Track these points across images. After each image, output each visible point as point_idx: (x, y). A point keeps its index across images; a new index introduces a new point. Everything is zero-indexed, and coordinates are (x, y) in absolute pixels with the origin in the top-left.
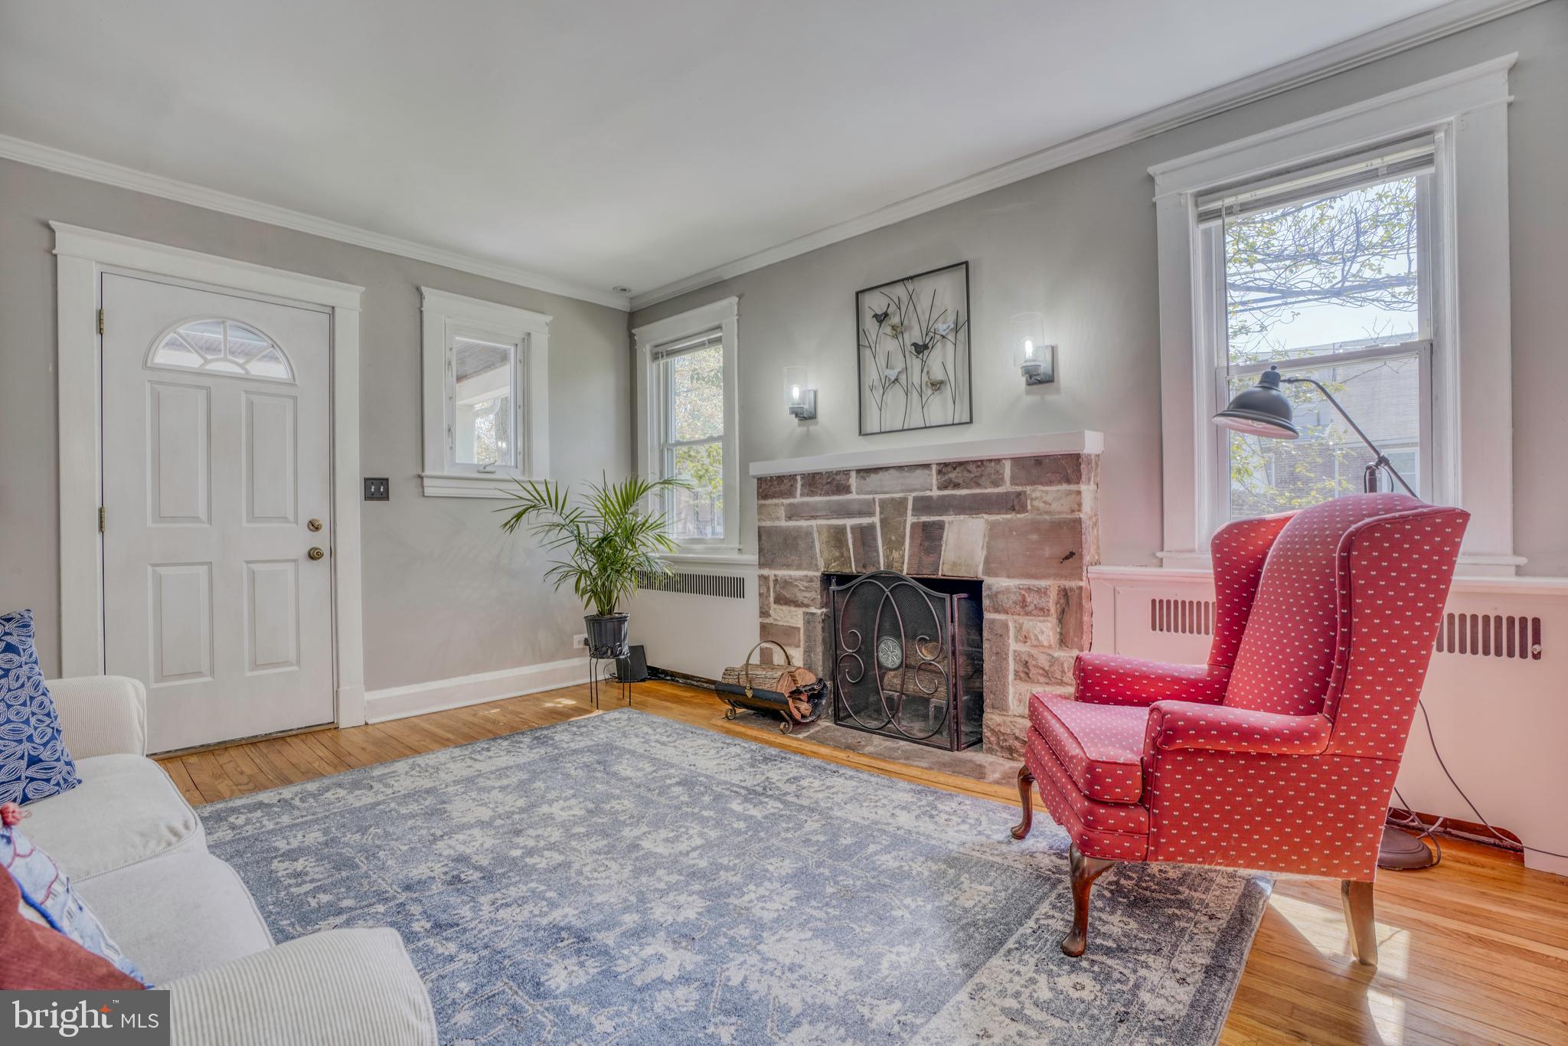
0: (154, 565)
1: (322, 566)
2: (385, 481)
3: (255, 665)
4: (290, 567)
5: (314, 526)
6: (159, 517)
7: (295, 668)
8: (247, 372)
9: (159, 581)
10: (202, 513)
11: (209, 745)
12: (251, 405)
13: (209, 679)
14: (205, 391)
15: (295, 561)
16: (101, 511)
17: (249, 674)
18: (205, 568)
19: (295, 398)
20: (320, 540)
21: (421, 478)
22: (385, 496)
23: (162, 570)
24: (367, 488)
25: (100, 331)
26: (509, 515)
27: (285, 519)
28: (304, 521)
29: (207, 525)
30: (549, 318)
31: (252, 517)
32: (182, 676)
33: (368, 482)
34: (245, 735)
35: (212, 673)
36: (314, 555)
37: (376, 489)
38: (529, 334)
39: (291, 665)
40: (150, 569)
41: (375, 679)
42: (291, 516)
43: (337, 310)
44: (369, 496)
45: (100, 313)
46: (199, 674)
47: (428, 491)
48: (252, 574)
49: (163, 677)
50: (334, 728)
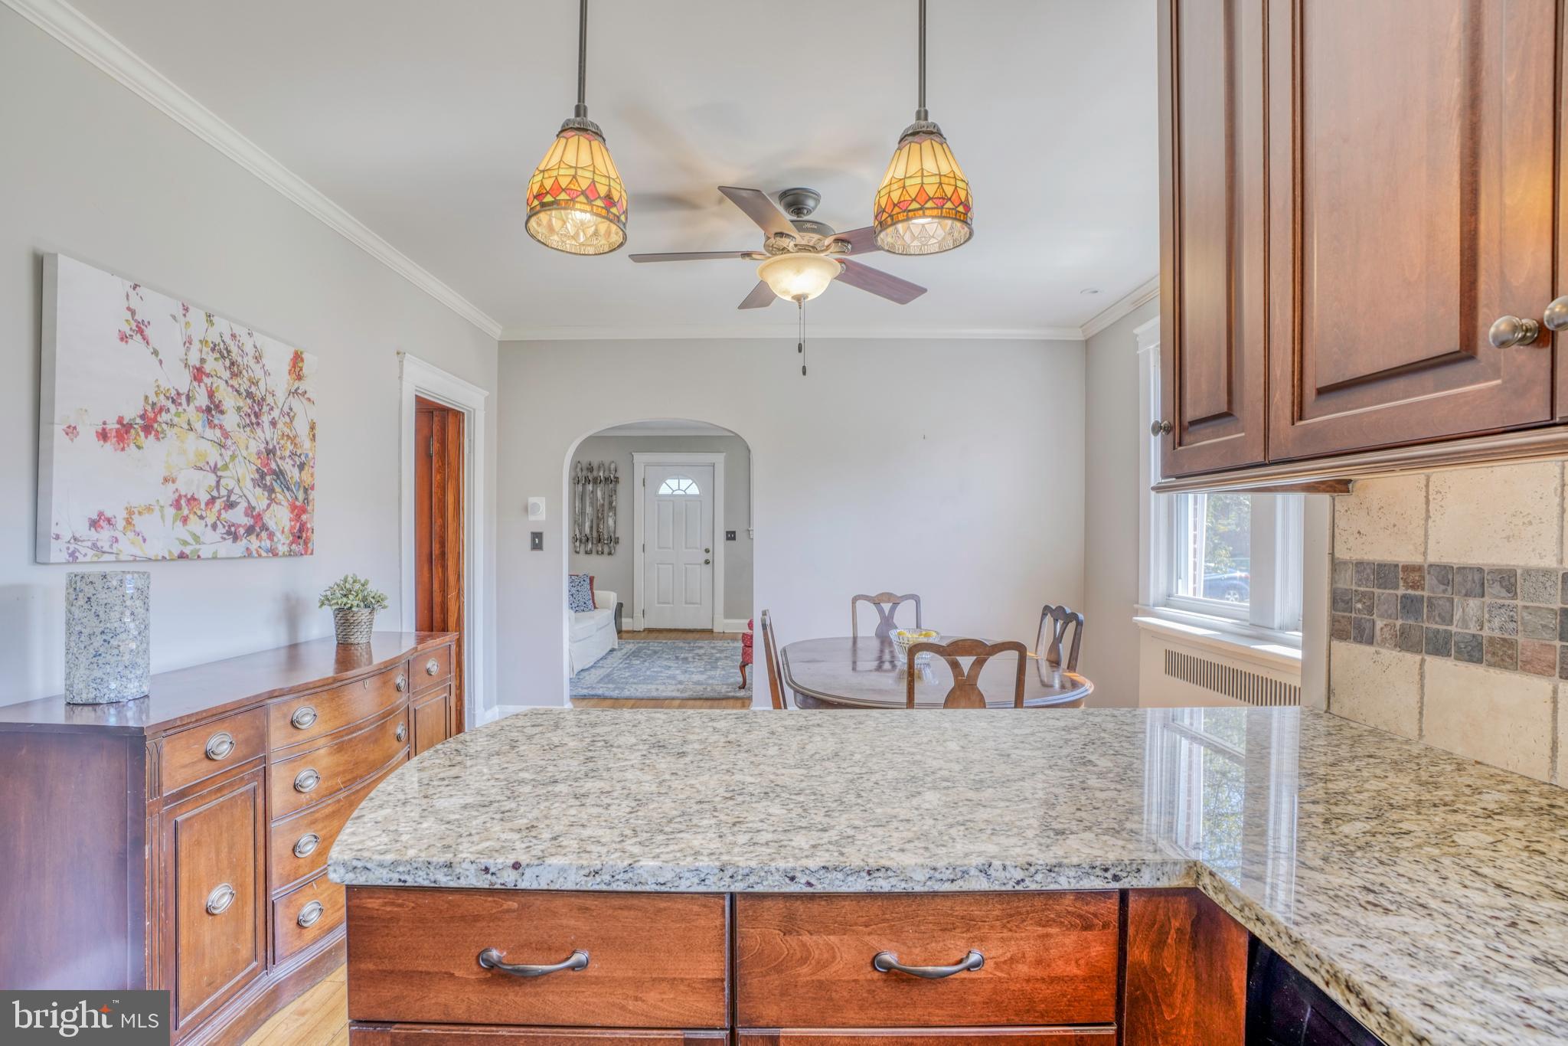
0: (658, 564)
1: (709, 567)
2: (734, 533)
3: (686, 603)
4: (698, 566)
5: (707, 551)
6: (659, 548)
7: (700, 606)
8: (686, 492)
9: (658, 569)
10: (671, 546)
11: (671, 629)
12: (686, 505)
13: (672, 605)
14: (673, 502)
15: (700, 564)
16: (644, 545)
17: (684, 605)
18: (671, 566)
19: (701, 501)
20: (709, 556)
22: (734, 539)
23: (660, 566)
24: (727, 536)
25: (645, 485)
27: (697, 548)
28: (703, 549)
29: (673, 551)
31: (686, 547)
32: (664, 603)
33: (727, 533)
36: (707, 562)
37: (731, 536)
39: (698, 604)
40: (656, 565)
41: (727, 616)
42: (699, 547)
43: (715, 465)
44: (728, 539)
45: (645, 478)
46: (669, 603)
48: (686, 569)
49: (659, 603)
50: (711, 631)
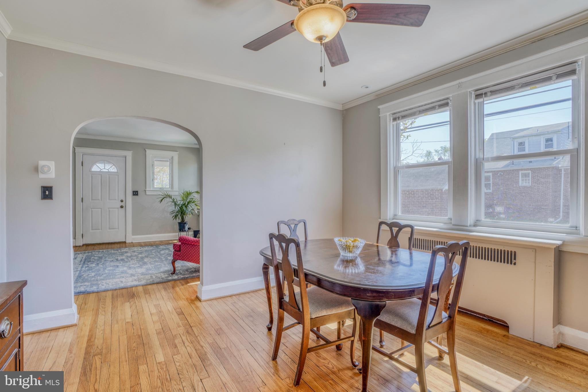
0: (91, 208)
1: (123, 209)
2: (137, 192)
3: (110, 229)
4: (117, 209)
5: (122, 201)
6: (92, 199)
7: (117, 230)
8: (109, 171)
9: (92, 211)
10: (100, 199)
11: (100, 243)
12: (109, 177)
13: (101, 231)
14: (101, 175)
15: (118, 208)
16: (82, 198)
17: (108, 230)
18: (100, 210)
19: (118, 175)
20: (123, 204)
21: (145, 191)
22: (137, 195)
23: (93, 209)
24: (133, 193)
25: (82, 165)
26: (160, 199)
27: (116, 200)
28: (120, 200)
29: (101, 201)
30: (178, 153)
31: (109, 199)
32: (96, 229)
33: (133, 192)
34: (107, 242)
35: (101, 229)
36: (122, 207)
37: (135, 193)
38: (173, 157)
39: (117, 229)
40: (90, 209)
41: (134, 233)
42: (117, 199)
43: (127, 156)
44: (134, 195)
45: (82, 162)
46: (99, 229)
47: (147, 194)
48: (109, 211)
49: (92, 229)
50: (125, 242)
